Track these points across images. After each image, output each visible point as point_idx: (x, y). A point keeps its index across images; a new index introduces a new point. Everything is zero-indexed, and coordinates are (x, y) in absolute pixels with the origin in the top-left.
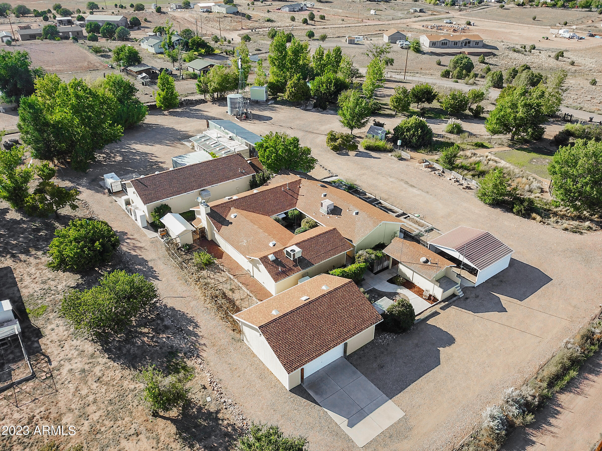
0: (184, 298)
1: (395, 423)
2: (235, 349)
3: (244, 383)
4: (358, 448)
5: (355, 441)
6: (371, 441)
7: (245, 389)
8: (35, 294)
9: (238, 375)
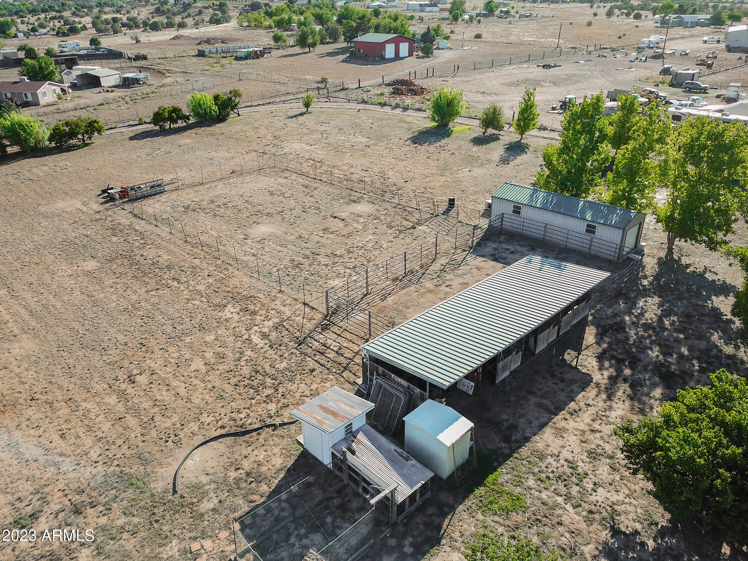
8: (550, 460)
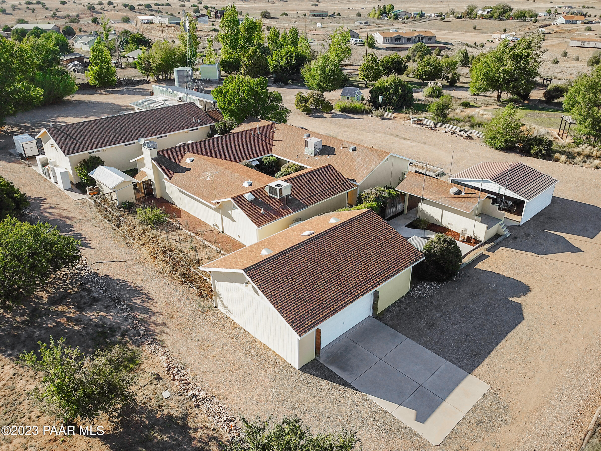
0: (123, 263)
1: (479, 401)
2: (205, 319)
3: (223, 365)
4: (432, 446)
5: (423, 436)
6: (451, 433)
7: (226, 373)
9: (212, 354)
